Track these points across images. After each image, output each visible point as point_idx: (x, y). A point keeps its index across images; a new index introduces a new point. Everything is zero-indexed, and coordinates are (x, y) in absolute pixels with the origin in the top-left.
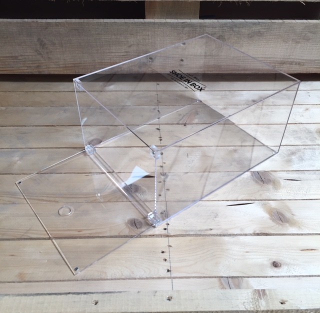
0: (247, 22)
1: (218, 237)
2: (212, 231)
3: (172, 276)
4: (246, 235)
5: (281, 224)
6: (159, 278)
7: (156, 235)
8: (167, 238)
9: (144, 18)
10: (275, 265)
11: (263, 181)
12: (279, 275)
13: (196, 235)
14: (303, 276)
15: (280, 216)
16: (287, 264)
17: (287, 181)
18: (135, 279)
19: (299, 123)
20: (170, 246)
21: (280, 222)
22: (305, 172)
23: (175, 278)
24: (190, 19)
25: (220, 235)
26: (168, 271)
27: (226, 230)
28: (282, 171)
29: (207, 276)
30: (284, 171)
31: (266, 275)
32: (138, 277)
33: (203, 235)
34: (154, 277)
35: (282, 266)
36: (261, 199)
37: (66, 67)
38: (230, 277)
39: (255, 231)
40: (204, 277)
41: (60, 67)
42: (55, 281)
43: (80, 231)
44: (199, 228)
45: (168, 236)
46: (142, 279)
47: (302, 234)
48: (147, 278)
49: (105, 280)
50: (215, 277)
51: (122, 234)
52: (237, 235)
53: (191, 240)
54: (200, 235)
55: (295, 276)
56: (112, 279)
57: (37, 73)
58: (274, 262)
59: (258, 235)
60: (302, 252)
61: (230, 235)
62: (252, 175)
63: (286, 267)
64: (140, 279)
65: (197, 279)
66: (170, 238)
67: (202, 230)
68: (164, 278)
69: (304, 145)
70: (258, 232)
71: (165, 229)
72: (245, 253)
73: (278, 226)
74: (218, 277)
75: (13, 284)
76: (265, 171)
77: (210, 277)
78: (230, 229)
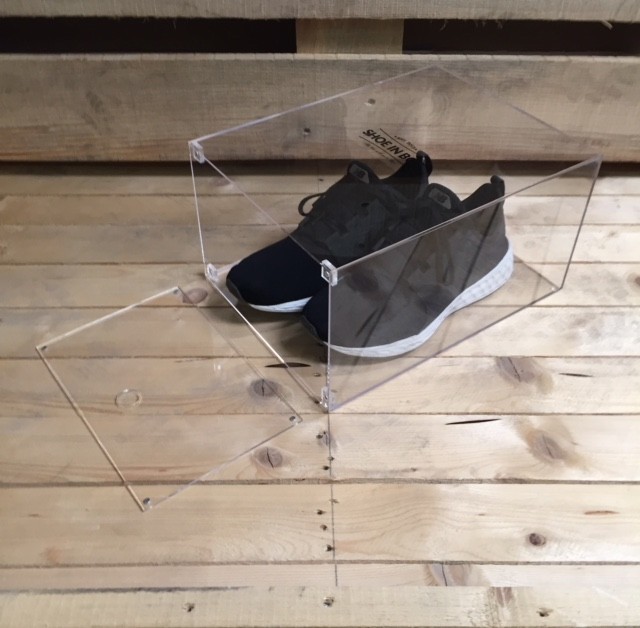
0: (496, 61)
1: (427, 485)
2: (416, 472)
3: (337, 558)
4: (481, 481)
5: (549, 462)
6: (311, 562)
7: (309, 479)
8: (328, 486)
9: (293, 50)
10: (535, 540)
11: (518, 377)
12: (541, 560)
13: (385, 481)
14: (587, 563)
15: (549, 446)
16: (557, 540)
17: (566, 377)
18: (266, 563)
19: (596, 262)
20: (334, 501)
21: (548, 458)
22: (602, 359)
23: (341, 562)
24: (384, 53)
25: (432, 482)
26: (330, 549)
27: (444, 471)
28: (557, 357)
29: (403, 559)
30: (561, 357)
31: (516, 560)
32: (272, 559)
33: (399, 481)
34: (302, 559)
35: (548, 542)
36: (514, 411)
37: (141, 147)
38: (447, 563)
39: (498, 475)
40: (398, 562)
41: (129, 148)
42: (114, 565)
43: (163, 470)
44: (390, 467)
45: (331, 482)
46: (280, 563)
47: (589, 483)
48: (289, 563)
49: (209, 564)
50: (419, 562)
51: (243, 477)
52: (463, 482)
53: (374, 490)
54: (392, 481)
55: (572, 563)
56: (222, 564)
57: (85, 159)
58: (533, 535)
59: (505, 481)
60: (588, 516)
61: (450, 481)
62: (498, 365)
63: (556, 545)
64: (276, 563)
65: (384, 566)
66: (335, 486)
67: (397, 472)
68: (320, 562)
69: (602, 306)
70: (503, 476)
71: (326, 468)
72: (477, 517)
73: (543, 464)
74: (423, 562)
75: (35, 570)
76: (524, 357)
77: (408, 562)
78: (451, 469)
